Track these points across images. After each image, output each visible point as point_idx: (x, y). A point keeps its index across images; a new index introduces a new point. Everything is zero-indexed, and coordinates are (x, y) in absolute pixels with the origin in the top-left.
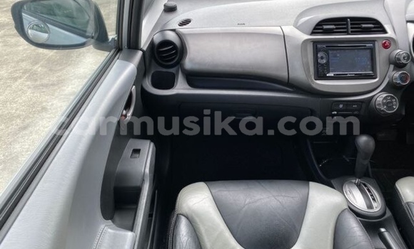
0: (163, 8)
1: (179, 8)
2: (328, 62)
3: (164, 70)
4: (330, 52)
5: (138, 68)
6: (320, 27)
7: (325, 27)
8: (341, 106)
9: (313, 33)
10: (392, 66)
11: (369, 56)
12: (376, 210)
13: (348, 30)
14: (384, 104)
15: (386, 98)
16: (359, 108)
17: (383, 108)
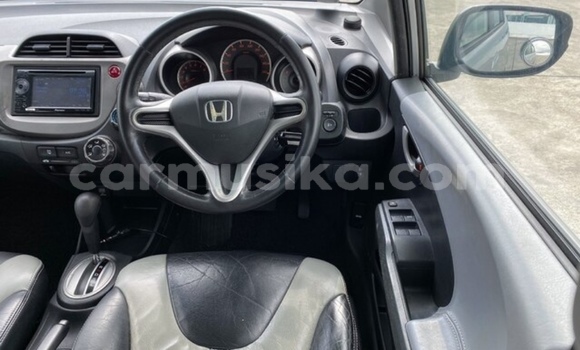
2: (29, 91)
4: (36, 79)
6: (28, 46)
7: (35, 47)
8: (50, 153)
11: (89, 86)
12: (84, 295)
13: (67, 51)
14: (89, 150)
15: (93, 142)
16: (74, 155)
17: (86, 156)
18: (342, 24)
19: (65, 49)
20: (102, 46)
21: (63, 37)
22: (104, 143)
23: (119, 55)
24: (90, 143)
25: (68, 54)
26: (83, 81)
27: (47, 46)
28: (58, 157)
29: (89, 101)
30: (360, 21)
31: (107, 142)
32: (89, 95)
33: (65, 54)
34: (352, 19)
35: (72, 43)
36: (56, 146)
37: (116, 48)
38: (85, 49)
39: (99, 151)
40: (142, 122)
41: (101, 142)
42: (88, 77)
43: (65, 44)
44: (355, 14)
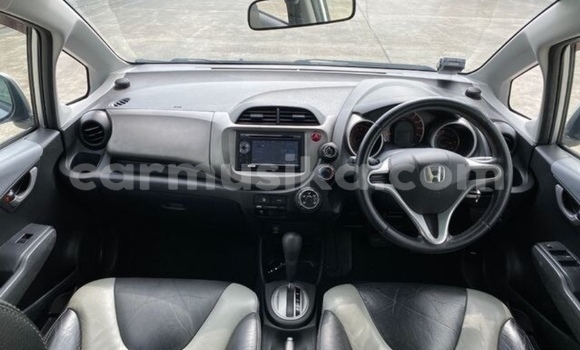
0: (114, 85)
1: (132, 86)
2: (250, 152)
3: (90, 151)
4: (255, 142)
5: (46, 150)
6: (246, 115)
7: (252, 116)
8: (264, 200)
9: (238, 122)
10: (320, 160)
11: (297, 148)
12: (295, 318)
13: (278, 120)
14: (303, 199)
15: (306, 193)
16: (284, 202)
17: (301, 204)
18: (464, 93)
19: (276, 118)
20: (303, 116)
21: (274, 108)
24: (303, 193)
25: (278, 122)
26: (292, 144)
27: (261, 116)
28: (271, 204)
29: (295, 159)
30: (480, 92)
31: (317, 193)
34: (471, 89)
35: (281, 114)
36: (270, 195)
37: (315, 118)
38: (291, 118)
39: (311, 200)
42: (296, 141)
43: (276, 114)
44: (471, 85)
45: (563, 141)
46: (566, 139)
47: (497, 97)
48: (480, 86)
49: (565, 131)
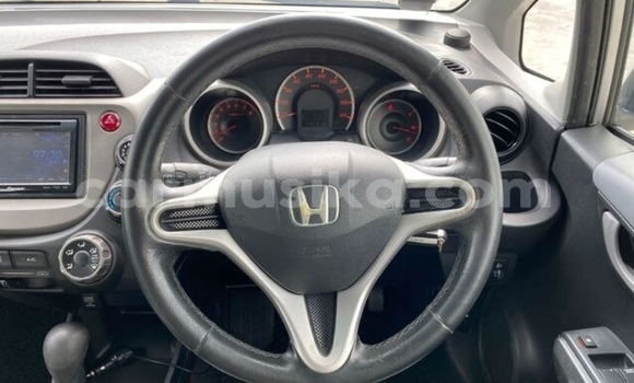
11: (68, 147)
13: (29, 88)
14: (67, 259)
15: (74, 246)
16: (41, 263)
17: (63, 270)
18: (442, 40)
19: (25, 83)
20: (87, 79)
21: (22, 63)
22: (93, 246)
23: (117, 93)
24: (70, 247)
25: (30, 92)
26: (57, 137)
28: (14, 267)
29: (66, 171)
30: (469, 36)
31: (98, 243)
32: (66, 162)
33: (25, 92)
34: (454, 33)
35: (36, 74)
36: (9, 250)
37: (112, 83)
38: (60, 83)
39: (86, 260)
40: (169, 227)
41: (90, 245)
42: (65, 131)
43: (26, 75)
44: (456, 26)
45: (616, 120)
46: (621, 117)
47: (501, 46)
48: (472, 27)
49: (620, 100)
